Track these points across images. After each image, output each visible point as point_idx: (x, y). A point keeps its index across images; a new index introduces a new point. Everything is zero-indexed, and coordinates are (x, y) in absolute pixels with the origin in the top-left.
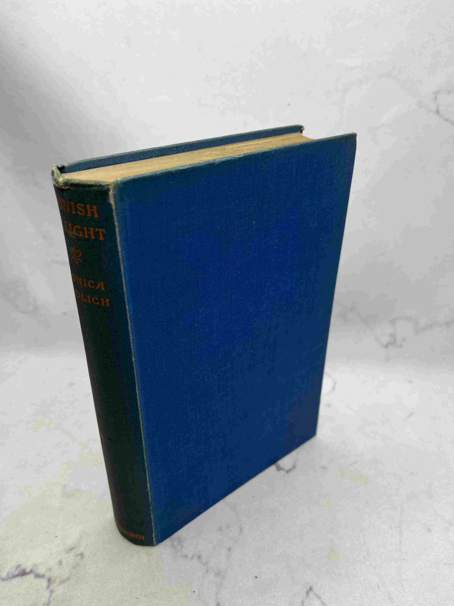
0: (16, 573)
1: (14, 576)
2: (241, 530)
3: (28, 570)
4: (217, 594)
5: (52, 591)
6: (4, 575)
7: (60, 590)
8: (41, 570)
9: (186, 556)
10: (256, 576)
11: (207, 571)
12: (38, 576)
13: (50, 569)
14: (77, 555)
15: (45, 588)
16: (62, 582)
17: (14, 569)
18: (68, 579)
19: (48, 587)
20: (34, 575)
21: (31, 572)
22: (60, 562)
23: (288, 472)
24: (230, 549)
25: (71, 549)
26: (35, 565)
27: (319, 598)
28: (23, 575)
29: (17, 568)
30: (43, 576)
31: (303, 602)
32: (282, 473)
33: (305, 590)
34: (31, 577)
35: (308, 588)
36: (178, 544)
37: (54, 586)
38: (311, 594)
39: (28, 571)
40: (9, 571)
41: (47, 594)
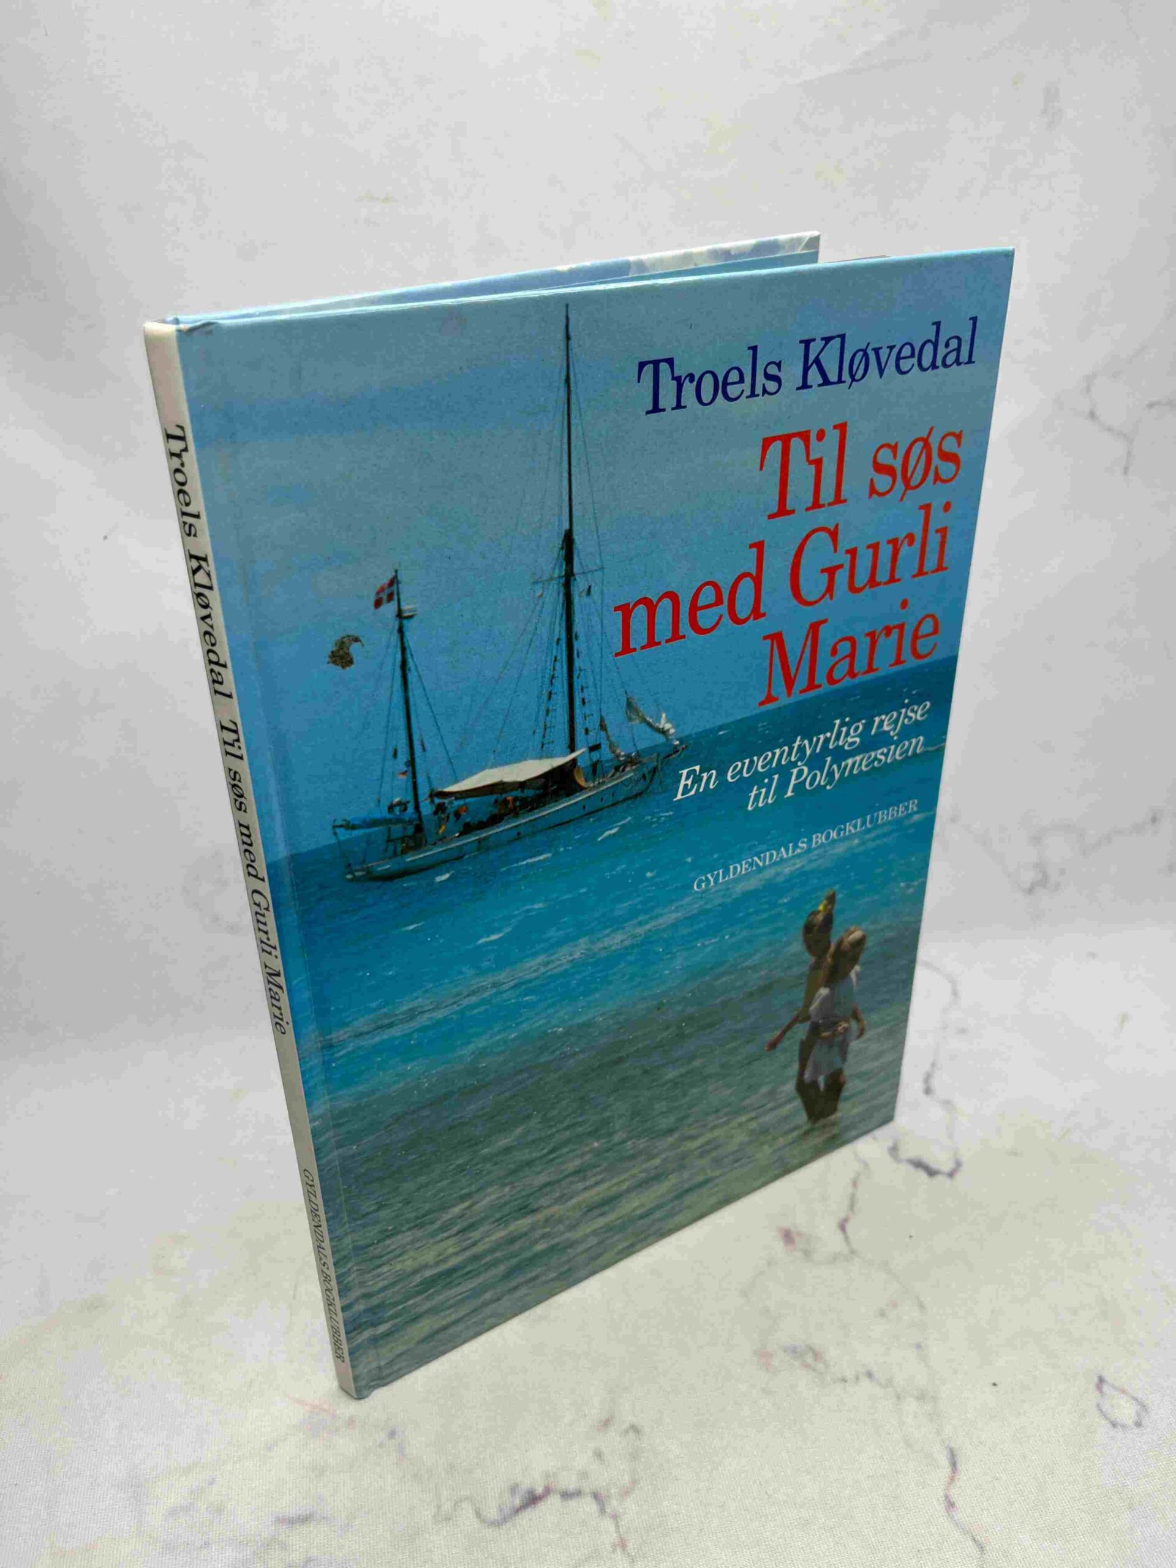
0: (517, 1502)
1: (518, 1511)
2: (922, 1306)
3: (539, 1490)
4: (938, 1433)
5: (615, 1517)
6: (493, 1513)
7: (630, 1510)
8: (569, 1482)
9: (844, 1380)
10: (994, 1382)
11: (898, 1397)
12: (566, 1495)
13: (584, 1475)
14: (627, 1431)
15: (597, 1515)
16: (626, 1492)
17: (507, 1496)
18: (634, 1482)
19: (602, 1511)
20: (559, 1496)
21: (548, 1491)
22: (599, 1455)
23: (951, 1175)
24: (919, 1346)
25: (607, 1423)
26: (547, 1475)
27: (1124, 1392)
28: (534, 1504)
29: (511, 1493)
30: (578, 1493)
31: (1098, 1405)
32: (940, 1179)
33: (1092, 1387)
34: (554, 1500)
35: (1096, 1380)
36: (816, 1360)
37: (613, 1505)
38: (1105, 1388)
39: (541, 1491)
40: (500, 1506)
41: (608, 1525)
